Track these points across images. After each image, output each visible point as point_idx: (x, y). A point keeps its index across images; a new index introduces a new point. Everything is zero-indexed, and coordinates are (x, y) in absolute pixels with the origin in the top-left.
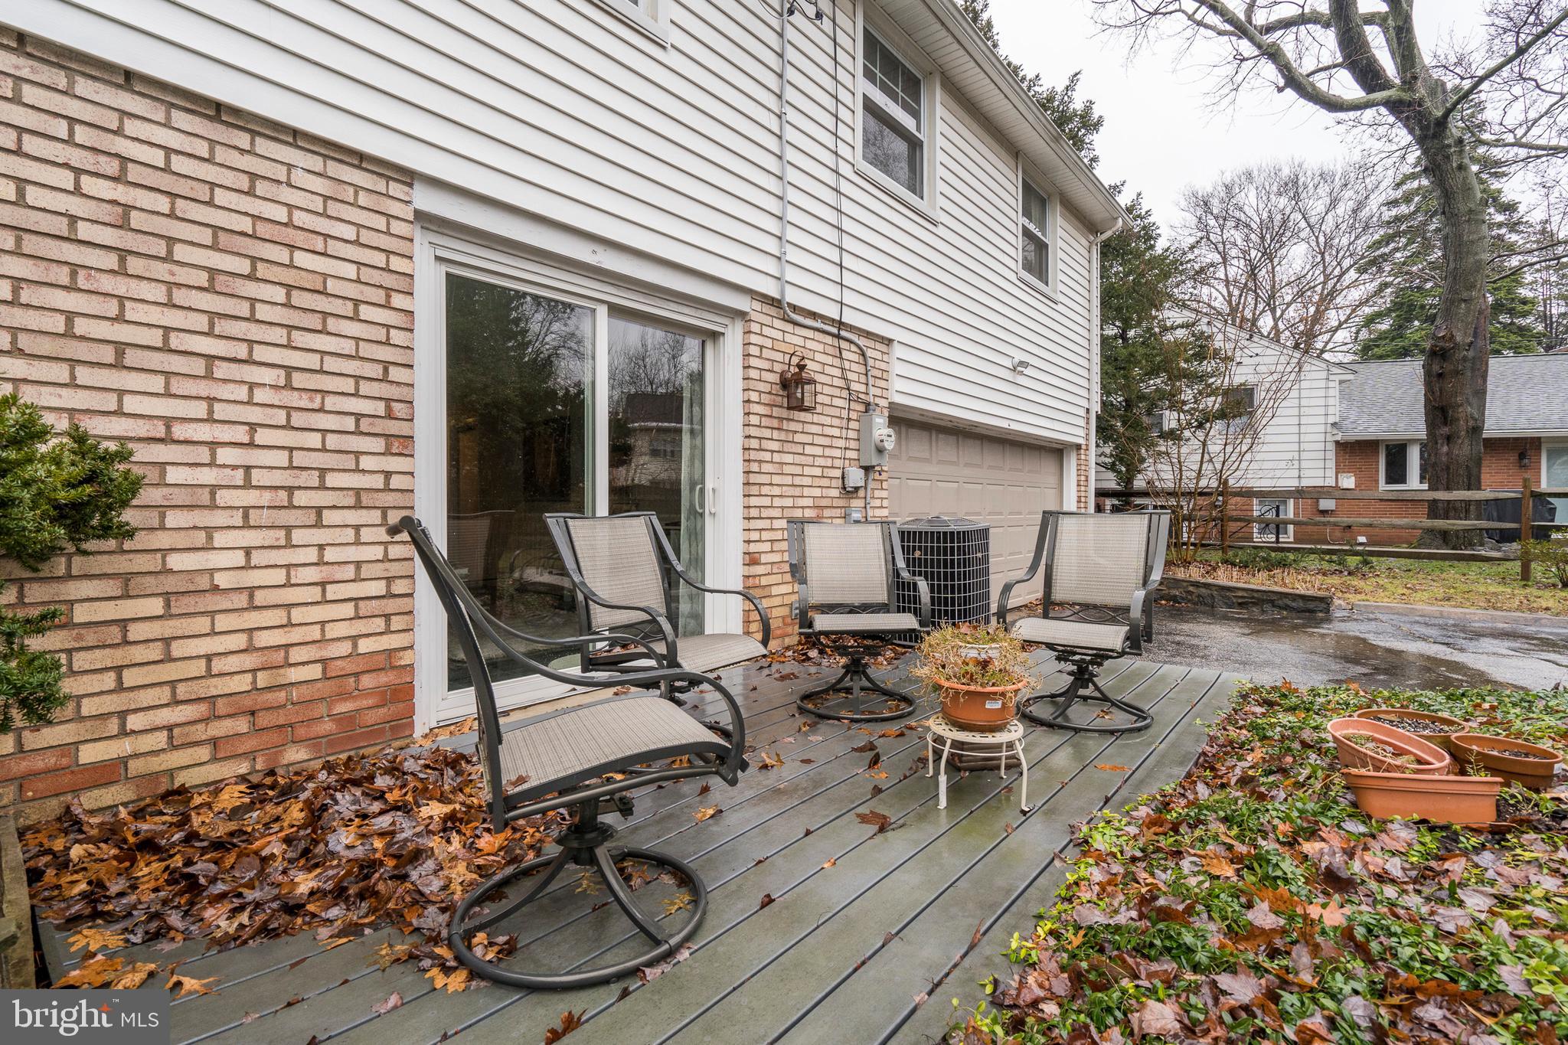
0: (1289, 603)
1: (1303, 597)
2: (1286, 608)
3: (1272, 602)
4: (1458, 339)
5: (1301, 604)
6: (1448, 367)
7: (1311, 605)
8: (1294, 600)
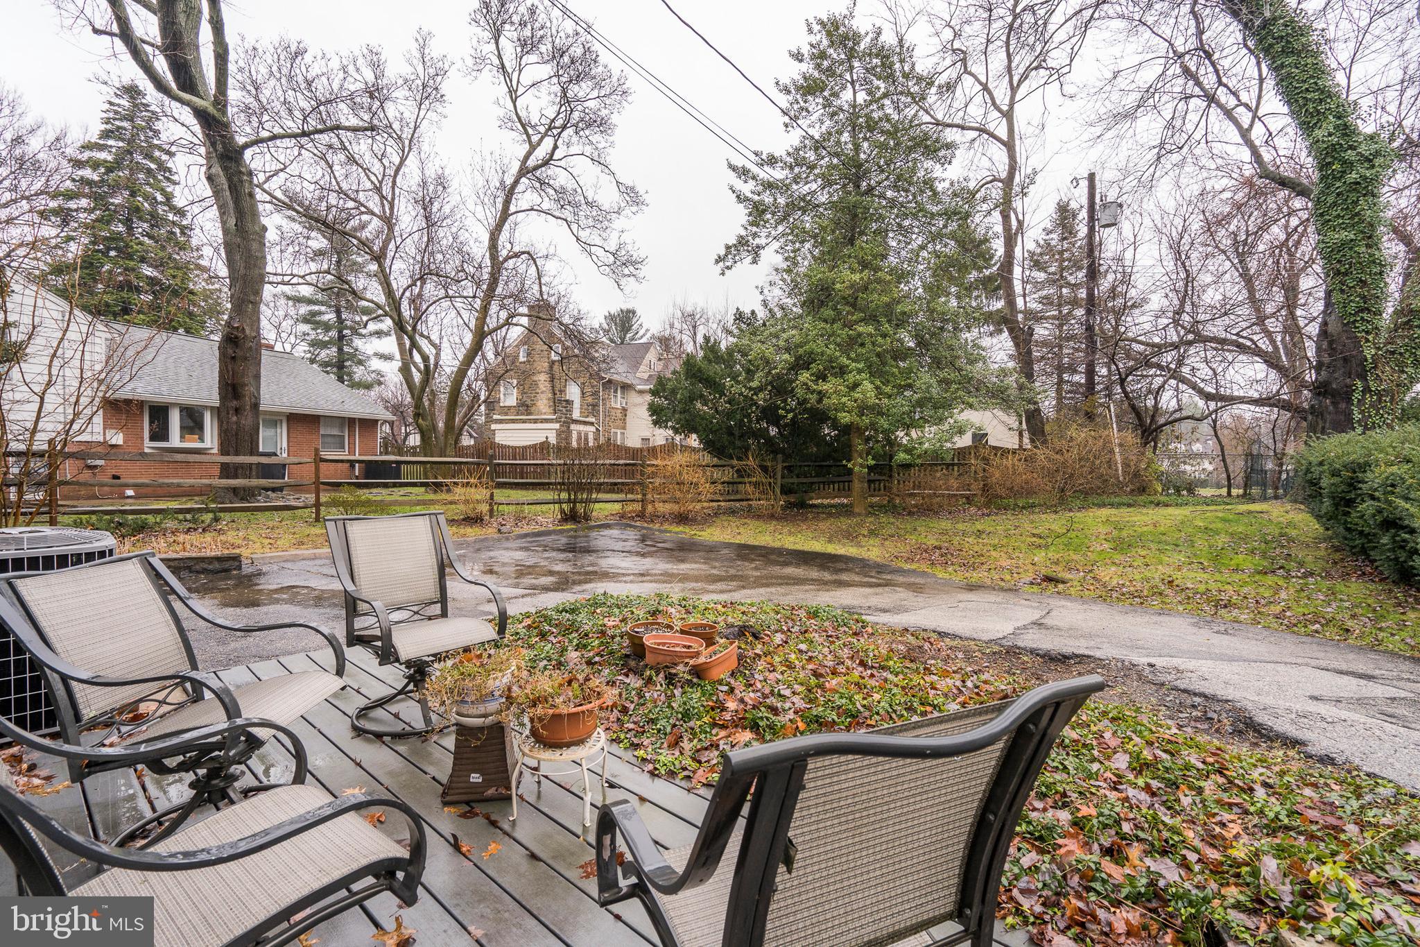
0: (206, 566)
1: (218, 559)
2: (204, 571)
3: (189, 569)
4: (248, 332)
5: (217, 566)
6: (239, 353)
7: (227, 565)
8: (210, 563)
